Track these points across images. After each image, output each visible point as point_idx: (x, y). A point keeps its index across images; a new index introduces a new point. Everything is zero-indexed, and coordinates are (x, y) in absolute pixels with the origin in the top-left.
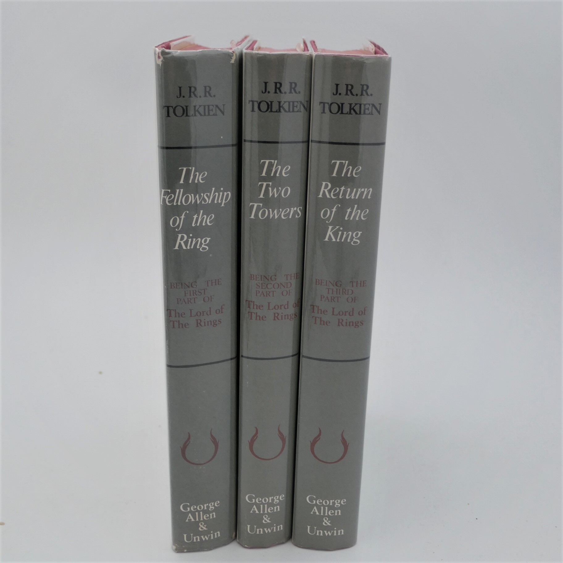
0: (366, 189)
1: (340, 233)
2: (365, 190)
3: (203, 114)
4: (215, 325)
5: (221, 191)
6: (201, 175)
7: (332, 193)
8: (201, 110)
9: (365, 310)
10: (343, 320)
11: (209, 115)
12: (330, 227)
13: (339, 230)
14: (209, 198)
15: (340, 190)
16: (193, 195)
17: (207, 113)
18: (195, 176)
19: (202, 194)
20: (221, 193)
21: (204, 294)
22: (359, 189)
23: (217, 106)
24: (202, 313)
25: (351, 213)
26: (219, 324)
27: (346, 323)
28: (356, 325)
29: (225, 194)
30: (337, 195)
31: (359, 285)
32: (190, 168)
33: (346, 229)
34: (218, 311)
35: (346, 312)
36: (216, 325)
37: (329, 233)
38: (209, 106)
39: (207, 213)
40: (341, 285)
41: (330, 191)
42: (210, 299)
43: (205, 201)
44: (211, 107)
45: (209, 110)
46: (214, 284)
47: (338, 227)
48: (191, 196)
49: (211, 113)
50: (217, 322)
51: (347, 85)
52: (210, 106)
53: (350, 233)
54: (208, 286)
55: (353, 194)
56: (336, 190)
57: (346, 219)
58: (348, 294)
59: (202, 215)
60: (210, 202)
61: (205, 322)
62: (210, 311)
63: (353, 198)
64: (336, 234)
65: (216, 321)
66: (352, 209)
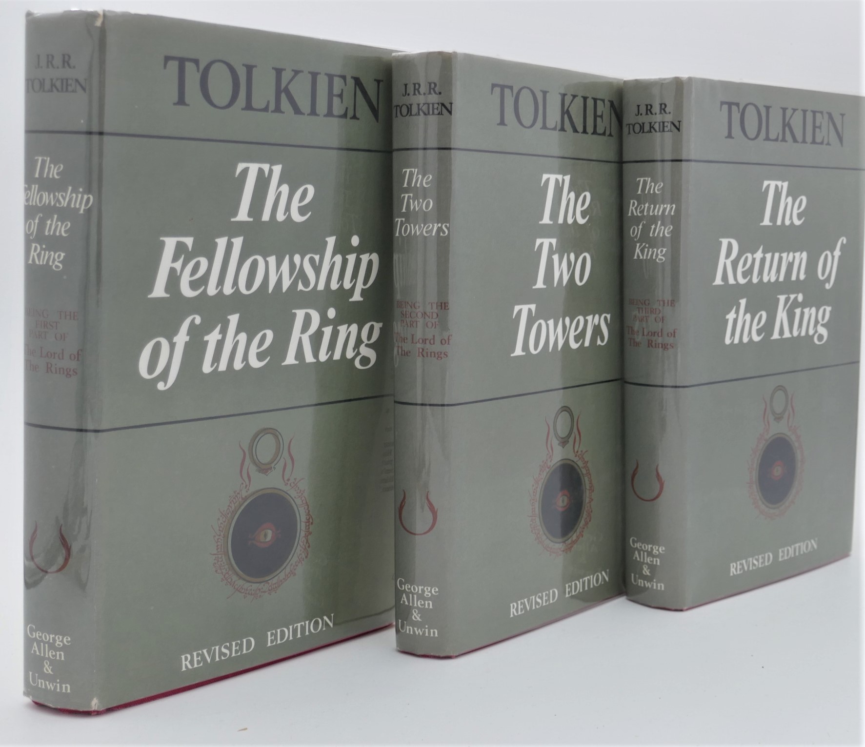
0: (669, 206)
1: (646, 250)
2: (667, 206)
3: (60, 89)
4: (68, 376)
5: (80, 192)
6: (56, 168)
7: (638, 211)
8: (58, 84)
9: (674, 332)
10: (652, 341)
11: (67, 90)
12: (638, 245)
13: (645, 247)
14: (64, 198)
15: (645, 207)
16: (47, 193)
17: (64, 89)
18: (49, 168)
19: (57, 194)
20: (80, 196)
21: (57, 329)
22: (662, 206)
23: (77, 81)
24: (53, 354)
25: (655, 229)
26: (73, 374)
27: (656, 344)
28: (665, 348)
29: (86, 197)
30: (642, 212)
31: (666, 304)
32: (45, 158)
33: (652, 246)
34: (73, 356)
35: (654, 333)
36: (71, 375)
37: (638, 250)
38: (67, 80)
39: (62, 219)
40: (649, 304)
41: (636, 209)
42: (63, 337)
43: (60, 203)
44: (70, 82)
45: (67, 85)
46: (68, 317)
47: (644, 244)
48: (46, 194)
49: (70, 89)
50: (71, 373)
51: (647, 105)
52: (69, 80)
53: (655, 250)
54: (60, 319)
55: (656, 210)
56: (641, 207)
57: (651, 235)
58: (656, 314)
59: (56, 222)
60: (65, 205)
61: (56, 368)
62: (63, 353)
63: (656, 214)
64: (642, 251)
65: (70, 371)
66: (656, 226)
